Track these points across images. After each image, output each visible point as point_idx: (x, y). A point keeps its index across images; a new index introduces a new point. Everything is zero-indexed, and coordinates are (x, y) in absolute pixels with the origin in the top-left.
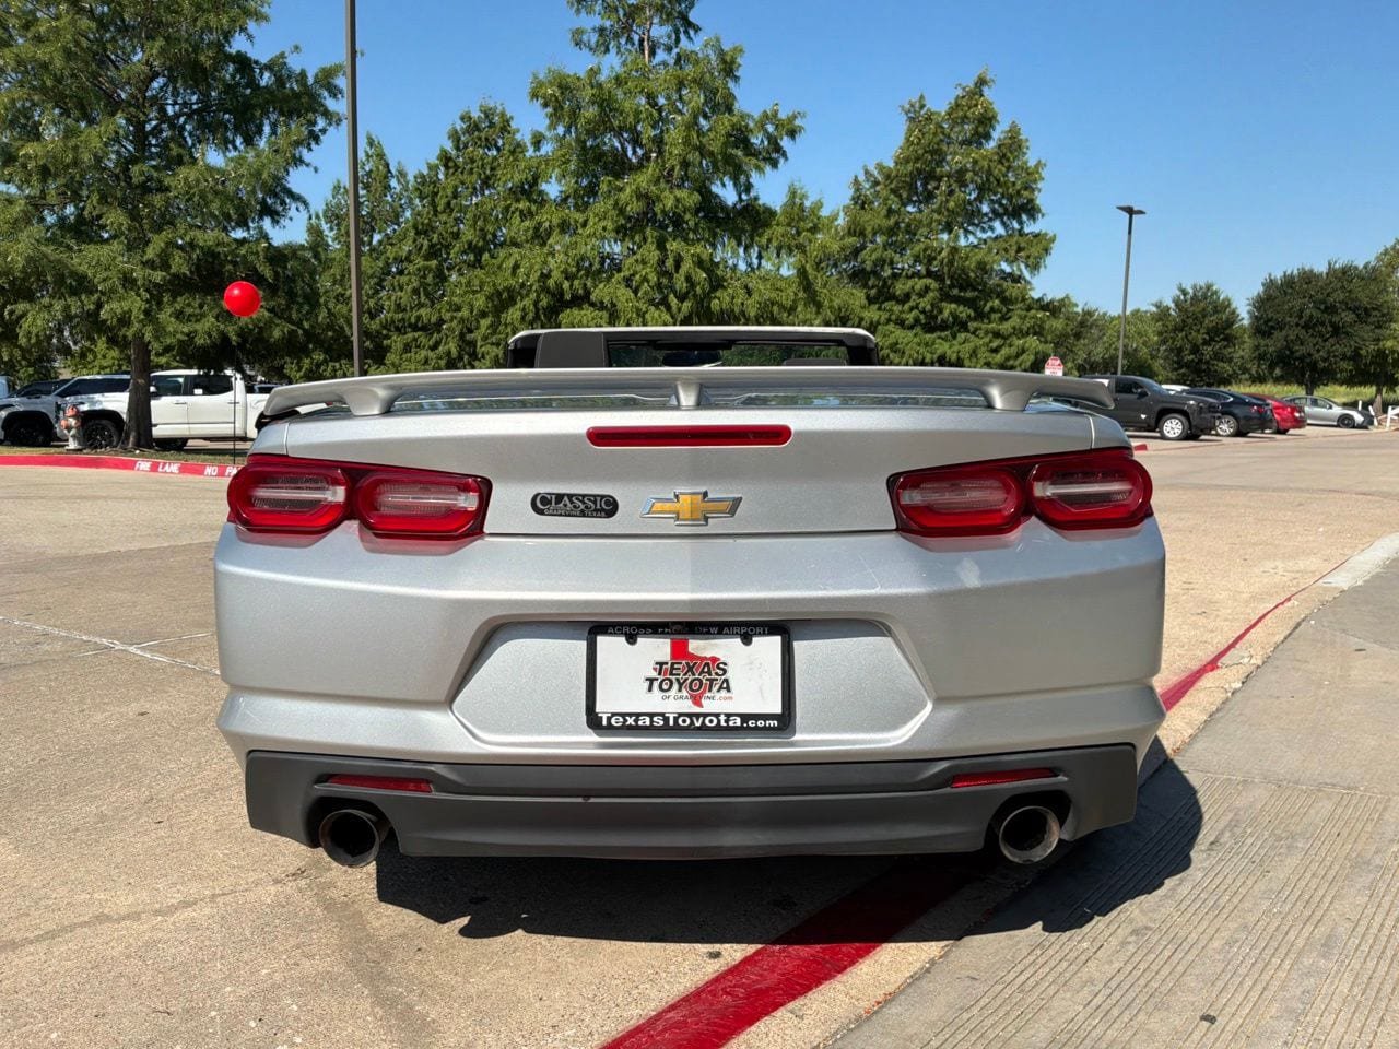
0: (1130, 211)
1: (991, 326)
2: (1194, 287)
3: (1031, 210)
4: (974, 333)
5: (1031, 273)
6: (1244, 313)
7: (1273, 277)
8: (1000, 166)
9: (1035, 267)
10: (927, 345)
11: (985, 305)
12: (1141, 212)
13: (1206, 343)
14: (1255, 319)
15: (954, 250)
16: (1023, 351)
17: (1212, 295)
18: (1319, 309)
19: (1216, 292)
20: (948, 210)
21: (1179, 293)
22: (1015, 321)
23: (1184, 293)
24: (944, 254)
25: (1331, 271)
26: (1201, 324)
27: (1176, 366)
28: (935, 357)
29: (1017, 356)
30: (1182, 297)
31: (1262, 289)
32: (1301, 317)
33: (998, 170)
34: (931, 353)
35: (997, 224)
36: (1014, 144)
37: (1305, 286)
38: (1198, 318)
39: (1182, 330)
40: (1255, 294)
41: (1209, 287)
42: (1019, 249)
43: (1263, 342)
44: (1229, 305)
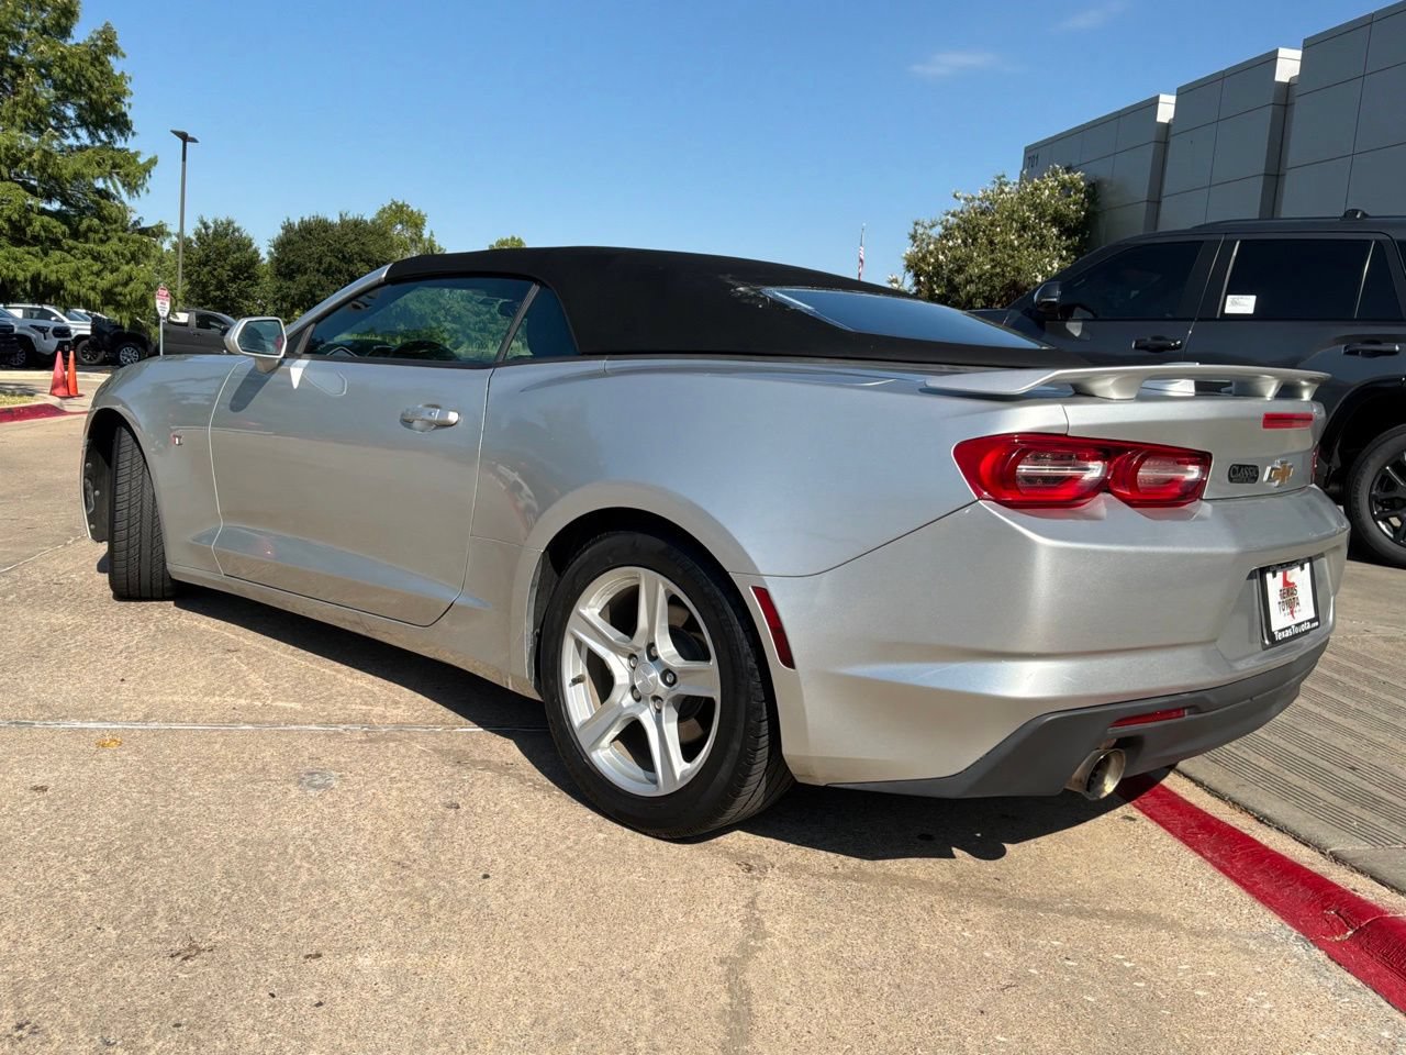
0: (184, 137)
1: (87, 246)
2: (215, 222)
3: (122, 124)
4: (69, 253)
5: (129, 193)
6: (264, 250)
7: (291, 221)
8: (91, 69)
9: (132, 187)
10: (16, 260)
11: (81, 221)
12: (194, 140)
13: (233, 280)
14: (277, 261)
15: (47, 154)
16: (130, 279)
17: (233, 232)
18: (337, 257)
19: (238, 230)
20: (36, 106)
21: (200, 226)
22: (114, 244)
23: (206, 227)
24: (36, 156)
25: (344, 223)
26: (225, 260)
27: (201, 300)
28: (29, 275)
29: (126, 284)
30: (203, 231)
31: (281, 232)
32: (320, 263)
33: (91, 72)
34: (23, 270)
35: (82, 133)
36: (106, 45)
37: (323, 234)
38: (222, 255)
39: (205, 265)
40: (276, 236)
41: (230, 223)
42: (114, 166)
43: (285, 284)
44: (251, 245)
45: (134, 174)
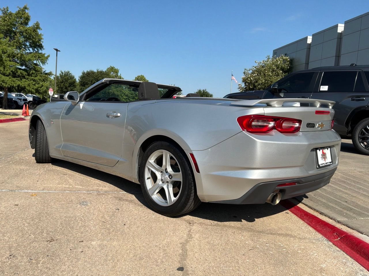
0: (57, 50)
1: (32, 78)
2: (65, 72)
3: (41, 47)
4: (27, 79)
5: (42, 64)
6: (77, 79)
7: (84, 71)
8: (33, 33)
9: (43, 63)
10: (14, 81)
11: (30, 72)
12: (59, 51)
13: (69, 86)
14: (80, 82)
15: (22, 55)
16: (42, 86)
17: (69, 74)
18: (96, 80)
19: (71, 74)
20: (19, 42)
21: (61, 73)
22: (38, 77)
23: (62, 73)
24: (19, 55)
25: (98, 72)
26: (67, 81)
27: (61, 92)
28: (17, 85)
29: (41, 87)
30: (62, 74)
31: (82, 74)
32: (92, 82)
33: (33, 34)
34: (15, 84)
35: (31, 49)
36: (37, 27)
37: (92, 75)
38: (67, 80)
39: (62, 83)
40: (80, 75)
41: (69, 72)
42: (39, 57)
43: (83, 88)
44: (74, 78)
45: (44, 59)
